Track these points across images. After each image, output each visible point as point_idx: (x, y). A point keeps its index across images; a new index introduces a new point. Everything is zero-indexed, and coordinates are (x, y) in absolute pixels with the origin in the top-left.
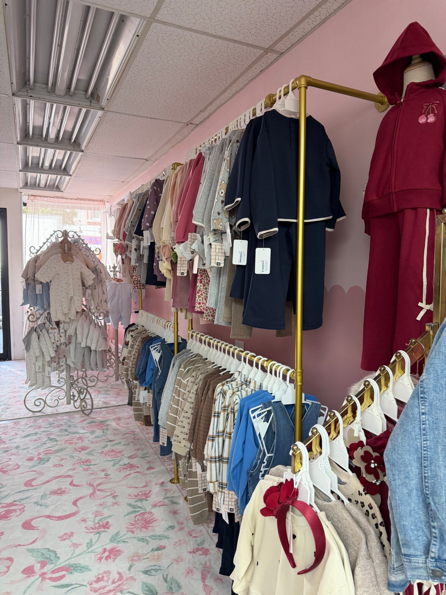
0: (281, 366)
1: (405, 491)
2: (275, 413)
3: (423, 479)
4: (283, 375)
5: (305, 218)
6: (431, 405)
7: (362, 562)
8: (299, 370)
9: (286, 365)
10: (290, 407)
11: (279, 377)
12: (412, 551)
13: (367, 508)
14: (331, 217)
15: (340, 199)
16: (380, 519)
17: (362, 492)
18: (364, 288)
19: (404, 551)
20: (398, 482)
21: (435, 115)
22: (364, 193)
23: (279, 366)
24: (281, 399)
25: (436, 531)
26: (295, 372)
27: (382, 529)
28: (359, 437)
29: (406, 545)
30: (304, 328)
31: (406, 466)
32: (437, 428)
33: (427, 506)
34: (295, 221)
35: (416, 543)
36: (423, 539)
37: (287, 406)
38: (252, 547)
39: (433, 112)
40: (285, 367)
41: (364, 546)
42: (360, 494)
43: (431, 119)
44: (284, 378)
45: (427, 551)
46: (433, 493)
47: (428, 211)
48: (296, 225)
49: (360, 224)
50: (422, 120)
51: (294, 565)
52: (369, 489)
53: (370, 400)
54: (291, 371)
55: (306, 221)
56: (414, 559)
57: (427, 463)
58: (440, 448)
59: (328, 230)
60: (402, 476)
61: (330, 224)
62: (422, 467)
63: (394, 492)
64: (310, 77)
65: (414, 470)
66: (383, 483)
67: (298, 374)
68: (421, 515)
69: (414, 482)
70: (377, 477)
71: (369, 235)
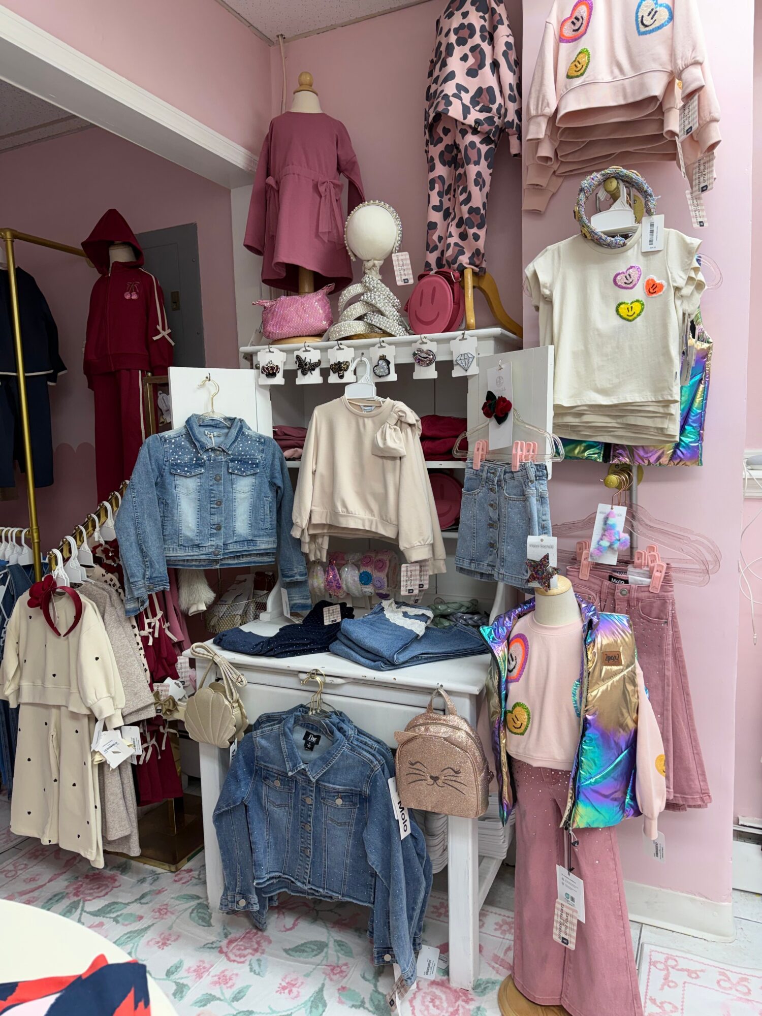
0: (12, 529)
1: (128, 543)
2: (13, 575)
3: (138, 535)
4: (16, 538)
5: (25, 371)
6: (138, 491)
7: (108, 609)
8: (34, 527)
9: (17, 527)
10: (28, 568)
11: (12, 540)
12: (136, 579)
13: (109, 582)
14: (51, 371)
15: (60, 353)
16: (118, 585)
17: (104, 573)
18: (94, 445)
19: (131, 580)
20: (123, 539)
21: (137, 293)
22: (83, 349)
23: (9, 530)
24: (17, 561)
25: (148, 563)
26: (30, 532)
27: (120, 590)
28: (99, 541)
29: (133, 576)
30: (36, 486)
31: (127, 529)
32: (143, 505)
33: (142, 551)
34: (14, 374)
35: (138, 574)
36: (141, 571)
37: (25, 567)
38: (18, 655)
39: (135, 291)
40: (16, 530)
41: (108, 600)
42: (103, 575)
43: (135, 297)
44: (18, 541)
45: (144, 575)
46: (144, 542)
47: (140, 372)
48: (17, 378)
49: (83, 380)
50: (128, 297)
51: (59, 635)
52: (109, 569)
53: (105, 517)
54: (25, 531)
55: (27, 375)
56: (137, 584)
57: (139, 526)
58: (146, 516)
59: (50, 383)
60: (125, 535)
61: (52, 378)
62: (136, 529)
63: (122, 545)
64: (16, 231)
65: (132, 531)
66: (119, 565)
67: (34, 531)
68: (139, 557)
69: (133, 538)
70: (114, 561)
71: (93, 390)
